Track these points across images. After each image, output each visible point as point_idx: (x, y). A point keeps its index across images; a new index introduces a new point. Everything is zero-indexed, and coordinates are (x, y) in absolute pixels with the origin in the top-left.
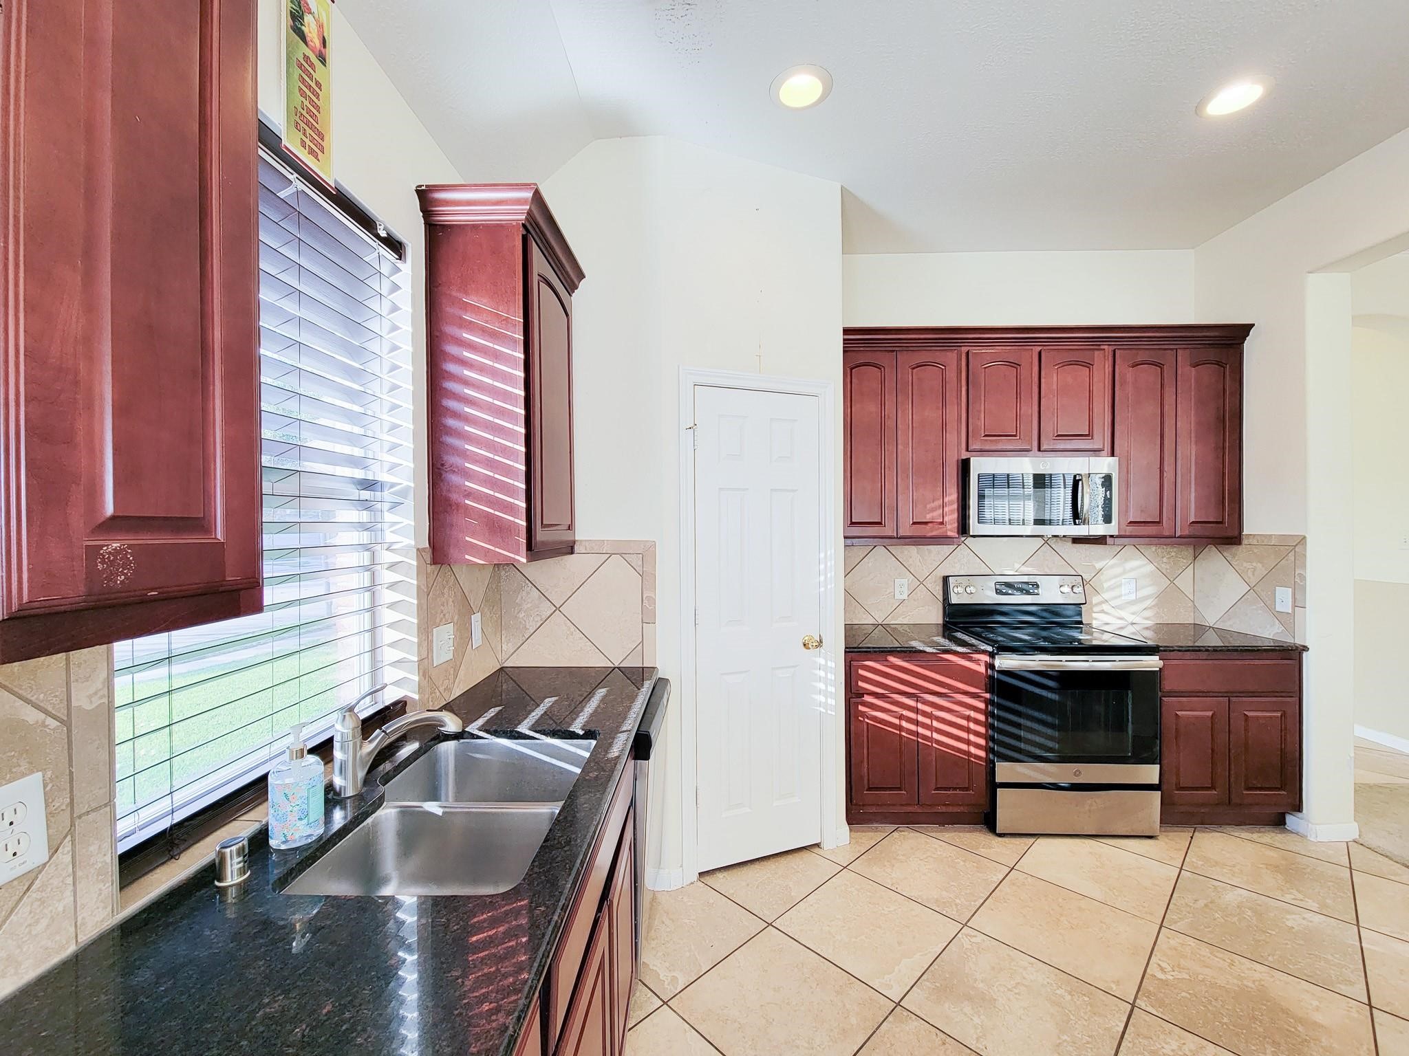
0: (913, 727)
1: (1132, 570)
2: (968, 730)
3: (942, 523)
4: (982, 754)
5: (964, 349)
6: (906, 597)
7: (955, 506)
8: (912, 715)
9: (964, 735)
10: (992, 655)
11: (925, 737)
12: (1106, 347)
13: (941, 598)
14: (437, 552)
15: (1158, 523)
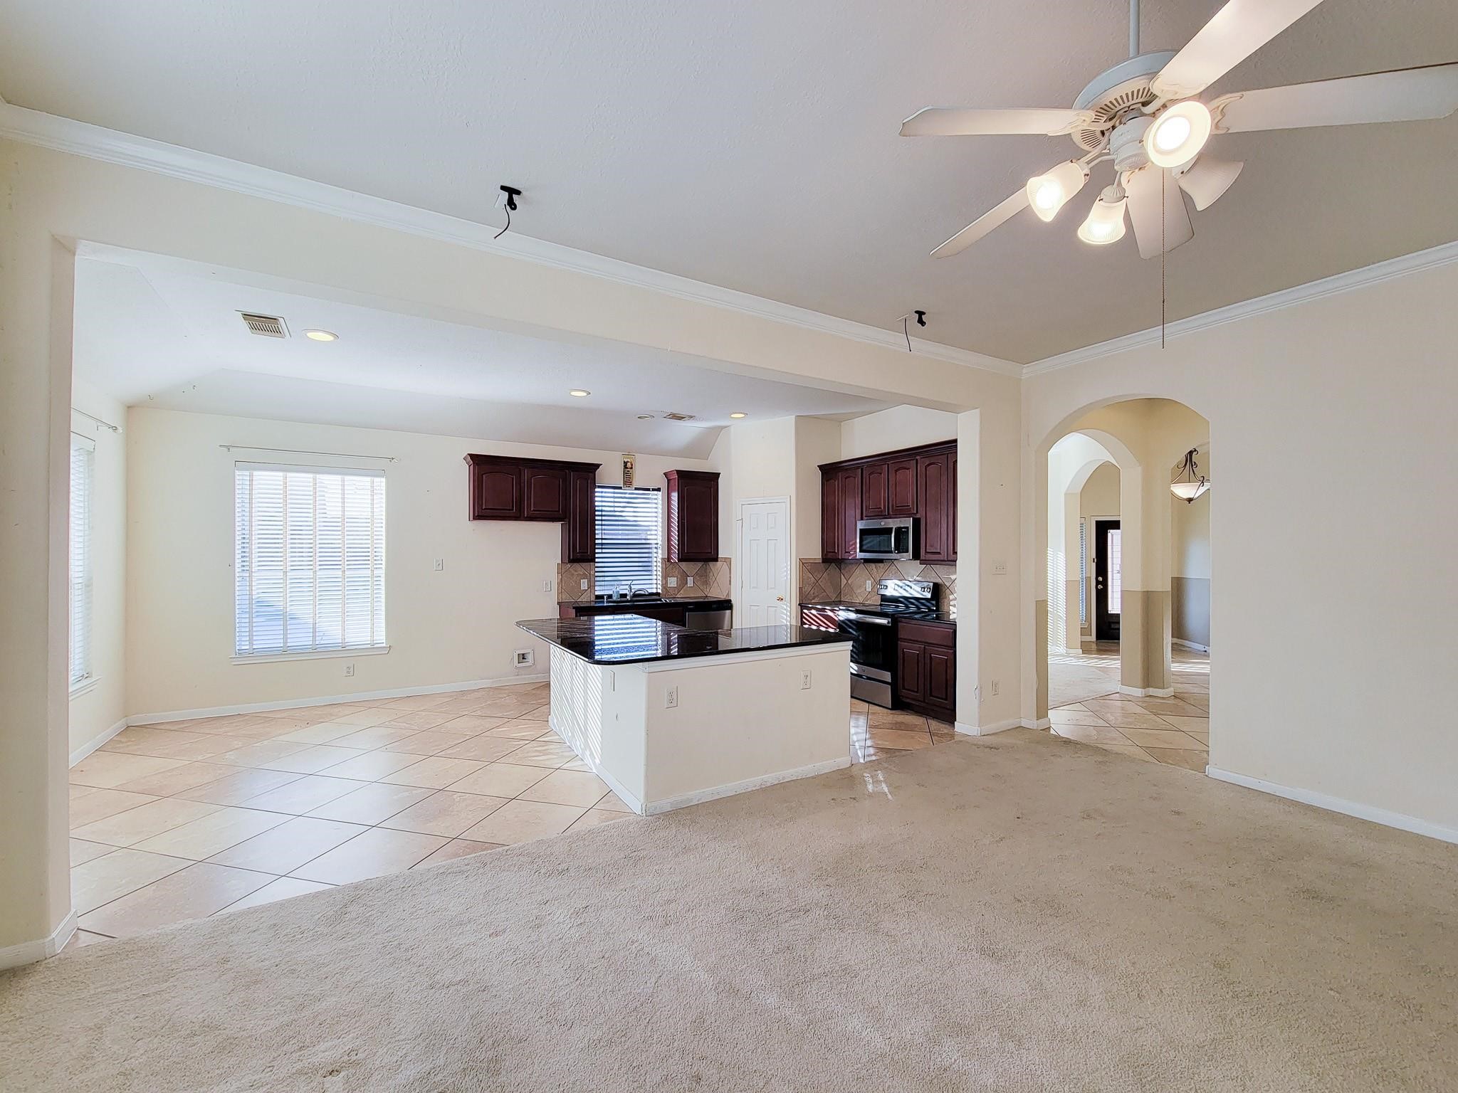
5: (861, 467)
14: (669, 559)
15: (939, 553)
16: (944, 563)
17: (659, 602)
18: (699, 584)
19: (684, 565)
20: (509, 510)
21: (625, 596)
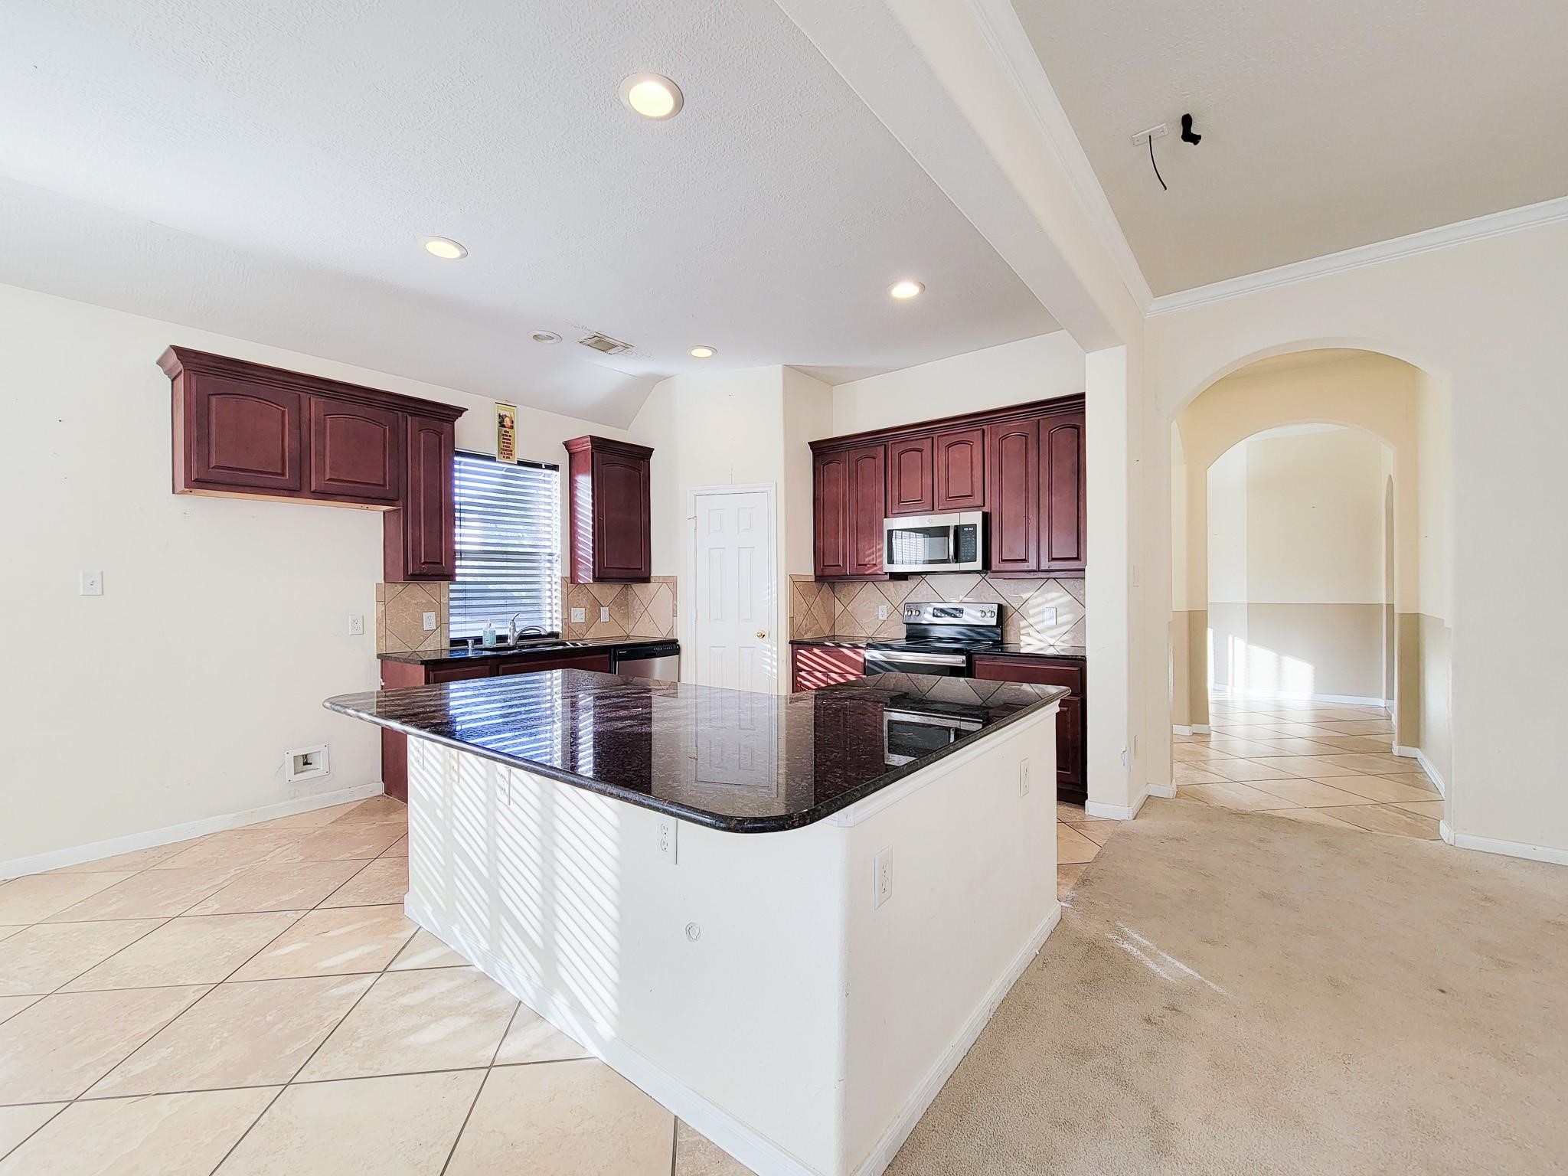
3: (875, 564)
5: (890, 442)
6: (886, 619)
7: (882, 552)
10: (865, 650)
12: (985, 427)
14: (573, 578)
15: (1024, 560)
16: (1031, 575)
17: (561, 647)
18: (617, 617)
19: (598, 590)
20: (277, 474)
21: (502, 638)
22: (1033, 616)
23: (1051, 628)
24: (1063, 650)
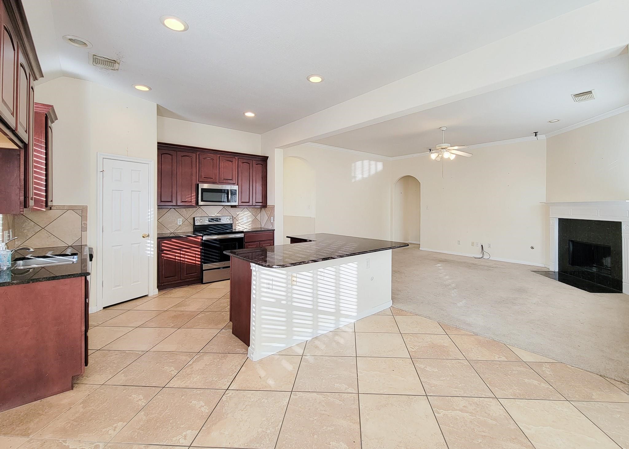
0: (179, 258)
1: (246, 214)
2: (196, 257)
3: (191, 202)
4: (200, 263)
5: (198, 153)
6: (181, 224)
7: (195, 197)
8: (179, 255)
9: (194, 259)
10: (202, 236)
11: (183, 261)
12: (236, 157)
13: (192, 224)
15: (248, 202)
22: (240, 220)
23: (245, 223)
24: (249, 229)
